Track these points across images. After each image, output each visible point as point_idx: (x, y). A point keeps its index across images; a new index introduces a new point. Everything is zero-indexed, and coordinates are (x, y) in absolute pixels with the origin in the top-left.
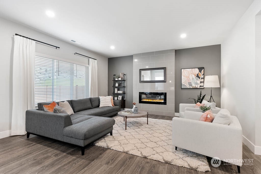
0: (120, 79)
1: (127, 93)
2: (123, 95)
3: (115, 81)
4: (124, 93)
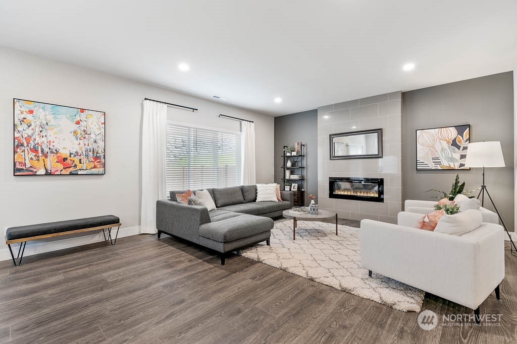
0: (294, 154)
1: (307, 179)
2: (300, 183)
3: (286, 158)
4: (302, 179)
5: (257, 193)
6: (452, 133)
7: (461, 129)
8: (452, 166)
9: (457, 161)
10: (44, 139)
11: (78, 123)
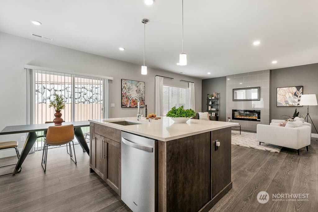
0: (213, 98)
1: (220, 111)
2: (216, 112)
3: (209, 100)
4: (217, 110)
5: (199, 117)
6: (294, 90)
7: (298, 88)
8: (294, 105)
9: (296, 102)
10: (129, 94)
11: (137, 87)
